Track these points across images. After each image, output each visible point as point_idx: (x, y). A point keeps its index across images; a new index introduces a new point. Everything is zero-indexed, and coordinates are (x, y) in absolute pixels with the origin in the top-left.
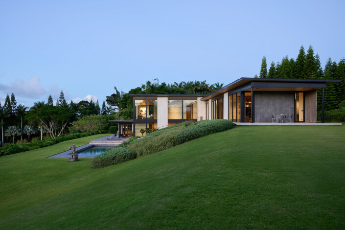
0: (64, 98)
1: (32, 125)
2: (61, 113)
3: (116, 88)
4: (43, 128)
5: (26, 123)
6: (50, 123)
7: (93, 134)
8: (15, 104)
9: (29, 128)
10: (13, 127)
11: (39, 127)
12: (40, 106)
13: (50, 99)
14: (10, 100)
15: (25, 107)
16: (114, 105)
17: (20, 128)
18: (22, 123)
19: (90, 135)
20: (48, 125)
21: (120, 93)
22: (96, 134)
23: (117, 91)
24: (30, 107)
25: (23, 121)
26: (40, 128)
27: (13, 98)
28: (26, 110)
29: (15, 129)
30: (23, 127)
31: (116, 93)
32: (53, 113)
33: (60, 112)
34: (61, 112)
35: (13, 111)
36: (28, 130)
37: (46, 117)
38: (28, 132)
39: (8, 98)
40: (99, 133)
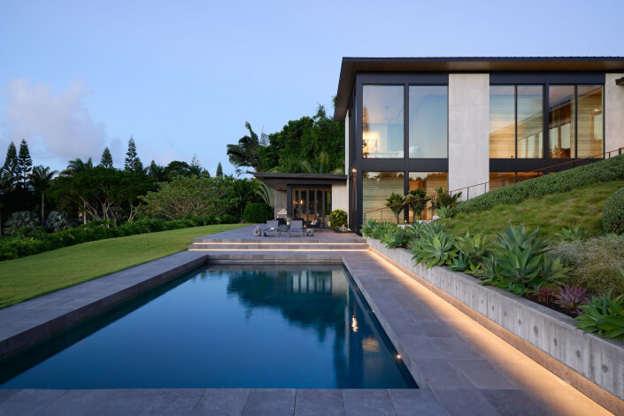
0: (135, 154)
1: (65, 209)
2: (126, 184)
3: (248, 126)
4: (89, 217)
5: (51, 206)
6: (104, 205)
7: (201, 224)
8: (29, 164)
9: (60, 217)
10: (23, 214)
11: (81, 215)
12: (79, 168)
13: (107, 157)
14: (18, 154)
15: (50, 171)
16: (245, 165)
17: (40, 216)
18: (43, 205)
19: (191, 226)
20: (100, 209)
21: (259, 138)
22: (209, 223)
23: (252, 133)
24: (61, 171)
25: (45, 202)
26: (82, 217)
27: (24, 150)
28: (53, 178)
29: (27, 219)
30: (46, 215)
31: (249, 135)
32: (107, 183)
33: (123, 180)
34: (127, 179)
35: (25, 179)
36: (58, 220)
37: (93, 191)
38: (56, 224)
39: (12, 151)
40: (215, 223)
